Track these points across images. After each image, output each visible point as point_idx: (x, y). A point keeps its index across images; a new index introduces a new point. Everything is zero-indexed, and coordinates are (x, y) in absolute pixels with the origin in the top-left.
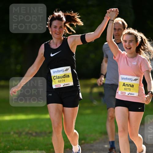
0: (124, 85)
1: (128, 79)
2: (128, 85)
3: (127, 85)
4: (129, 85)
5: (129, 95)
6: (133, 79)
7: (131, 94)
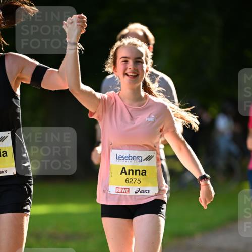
0: (124, 171)
1: (133, 158)
2: (132, 170)
3: (131, 172)
4: (136, 171)
5: (139, 193)
6: (143, 158)
7: (142, 191)
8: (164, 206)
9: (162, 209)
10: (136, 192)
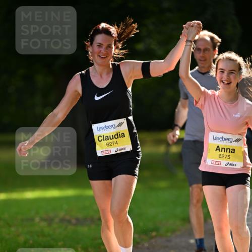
1: (225, 139)
2: (224, 149)
6: (234, 140)
7: (230, 164)
8: (249, 179)
9: (248, 180)
10: (226, 165)
